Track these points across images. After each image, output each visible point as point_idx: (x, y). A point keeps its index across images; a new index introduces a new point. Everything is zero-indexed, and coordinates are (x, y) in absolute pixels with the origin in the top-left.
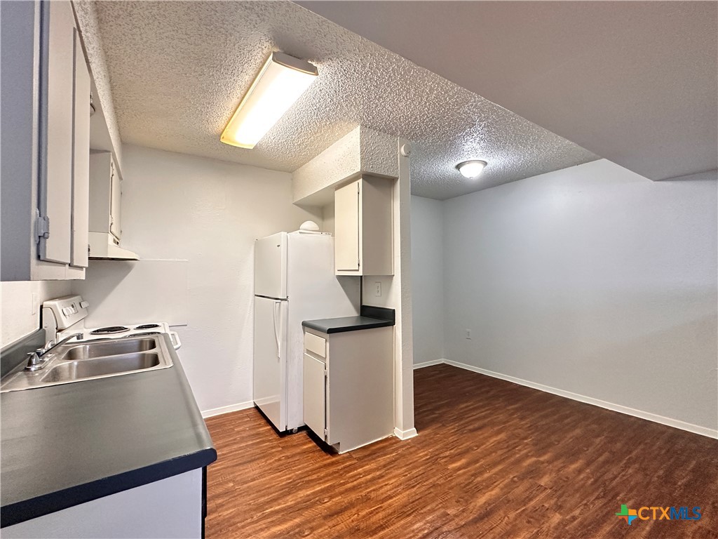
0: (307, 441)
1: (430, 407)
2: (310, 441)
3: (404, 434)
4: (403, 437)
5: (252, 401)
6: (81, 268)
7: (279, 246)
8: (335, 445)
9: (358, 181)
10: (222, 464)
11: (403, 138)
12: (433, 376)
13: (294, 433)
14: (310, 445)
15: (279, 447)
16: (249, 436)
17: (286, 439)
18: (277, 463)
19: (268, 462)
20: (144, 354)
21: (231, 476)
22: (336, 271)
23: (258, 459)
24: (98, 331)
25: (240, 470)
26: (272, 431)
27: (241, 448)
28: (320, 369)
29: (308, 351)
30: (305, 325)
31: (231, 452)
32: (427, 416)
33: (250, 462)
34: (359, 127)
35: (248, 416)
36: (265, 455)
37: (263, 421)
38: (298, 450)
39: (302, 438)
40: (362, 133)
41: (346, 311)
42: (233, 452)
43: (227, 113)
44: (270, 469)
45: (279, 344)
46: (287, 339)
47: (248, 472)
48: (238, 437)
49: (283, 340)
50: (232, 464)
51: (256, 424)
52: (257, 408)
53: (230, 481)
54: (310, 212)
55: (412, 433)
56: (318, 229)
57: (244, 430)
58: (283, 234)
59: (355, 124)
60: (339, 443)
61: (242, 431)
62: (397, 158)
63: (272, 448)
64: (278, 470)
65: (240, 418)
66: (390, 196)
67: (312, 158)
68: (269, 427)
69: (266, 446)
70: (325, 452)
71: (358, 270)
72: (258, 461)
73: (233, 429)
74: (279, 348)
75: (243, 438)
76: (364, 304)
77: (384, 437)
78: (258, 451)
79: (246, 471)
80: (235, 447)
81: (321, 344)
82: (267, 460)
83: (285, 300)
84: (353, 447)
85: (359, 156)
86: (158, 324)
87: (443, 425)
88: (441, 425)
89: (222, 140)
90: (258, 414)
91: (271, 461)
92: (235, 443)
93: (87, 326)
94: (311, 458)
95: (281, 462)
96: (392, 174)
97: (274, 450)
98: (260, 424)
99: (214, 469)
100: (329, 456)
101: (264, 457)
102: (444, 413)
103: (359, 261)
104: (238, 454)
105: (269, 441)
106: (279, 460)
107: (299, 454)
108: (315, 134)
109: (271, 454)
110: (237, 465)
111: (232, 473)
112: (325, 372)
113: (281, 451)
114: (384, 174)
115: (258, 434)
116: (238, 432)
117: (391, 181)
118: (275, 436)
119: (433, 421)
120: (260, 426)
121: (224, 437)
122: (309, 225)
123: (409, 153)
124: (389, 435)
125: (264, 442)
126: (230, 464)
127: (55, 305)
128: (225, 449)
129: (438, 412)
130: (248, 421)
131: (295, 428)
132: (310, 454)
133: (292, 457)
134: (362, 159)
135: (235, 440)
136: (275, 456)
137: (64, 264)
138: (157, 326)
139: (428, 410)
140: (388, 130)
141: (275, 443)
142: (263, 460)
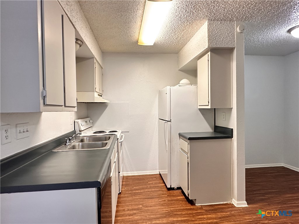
0: (181, 195)
1: (262, 192)
2: (182, 195)
3: (237, 203)
4: (237, 205)
5: (158, 171)
6: (74, 107)
7: (166, 94)
8: (194, 200)
9: (208, 53)
10: (139, 196)
11: (238, 21)
12: (271, 173)
13: (175, 190)
14: (182, 197)
15: (166, 195)
16: (154, 187)
17: (171, 192)
18: (163, 202)
19: (159, 200)
20: (103, 143)
21: (142, 202)
22: (198, 106)
23: (155, 198)
24: (95, 132)
25: (146, 201)
26: (165, 187)
27: (149, 191)
28: (186, 158)
29: (182, 149)
30: (180, 135)
31: (144, 192)
32: (258, 196)
33: (151, 198)
34: (207, 21)
35: (155, 177)
36: (159, 197)
37: (162, 181)
38: (175, 198)
39: (179, 193)
40: (209, 25)
41: (205, 129)
42: (145, 192)
43: (137, 31)
44: (159, 204)
45: (167, 144)
46: (170, 141)
47: (150, 203)
48: (149, 186)
49: (168, 142)
50: (143, 197)
51: (158, 182)
52: (160, 174)
53: (141, 204)
54: (188, 74)
55: (244, 204)
56: (189, 83)
57: (152, 184)
58: (168, 87)
59: (204, 20)
60: (196, 199)
61: (151, 184)
62: (234, 35)
63: (163, 194)
64: (162, 205)
65: (152, 178)
66: (230, 60)
67: (186, 44)
68: (164, 184)
69: (160, 193)
70: (188, 202)
71: (208, 105)
72: (155, 199)
73: (147, 182)
74: (167, 145)
75: (151, 187)
76: (217, 125)
77: (225, 203)
78: (156, 194)
79: (149, 202)
80: (146, 190)
81: (186, 145)
82: (159, 199)
83: (170, 121)
84: (204, 203)
85: (207, 38)
86: (117, 131)
87: (269, 205)
88: (268, 204)
89: (139, 44)
90: (160, 177)
91: (161, 200)
92: (146, 189)
93: (93, 130)
94: (180, 204)
95: (165, 202)
96: (230, 46)
97: (163, 196)
98: (160, 182)
99: (136, 198)
100: (190, 205)
101: (158, 198)
102: (272, 197)
103: (209, 100)
104: (147, 194)
105: (162, 191)
106: (165, 201)
107: (175, 200)
108: (183, 31)
109: (162, 197)
110: (145, 198)
111: (142, 201)
112: (188, 161)
113: (166, 197)
114: (224, 46)
115: (158, 187)
116: (149, 184)
117: (230, 50)
118: (166, 189)
119: (262, 200)
120: (160, 183)
121: (142, 185)
122: (184, 81)
123: (243, 30)
124: (229, 202)
125: (159, 191)
126: (142, 197)
127: (78, 121)
128: (142, 190)
129: (267, 196)
130: (155, 180)
131: (176, 187)
132: (180, 202)
133: (171, 201)
134: (209, 40)
135: (147, 187)
136: (163, 198)
137: (62, 106)
138: (116, 131)
139: (260, 194)
140: (227, 19)
141: (165, 192)
142: (157, 199)
